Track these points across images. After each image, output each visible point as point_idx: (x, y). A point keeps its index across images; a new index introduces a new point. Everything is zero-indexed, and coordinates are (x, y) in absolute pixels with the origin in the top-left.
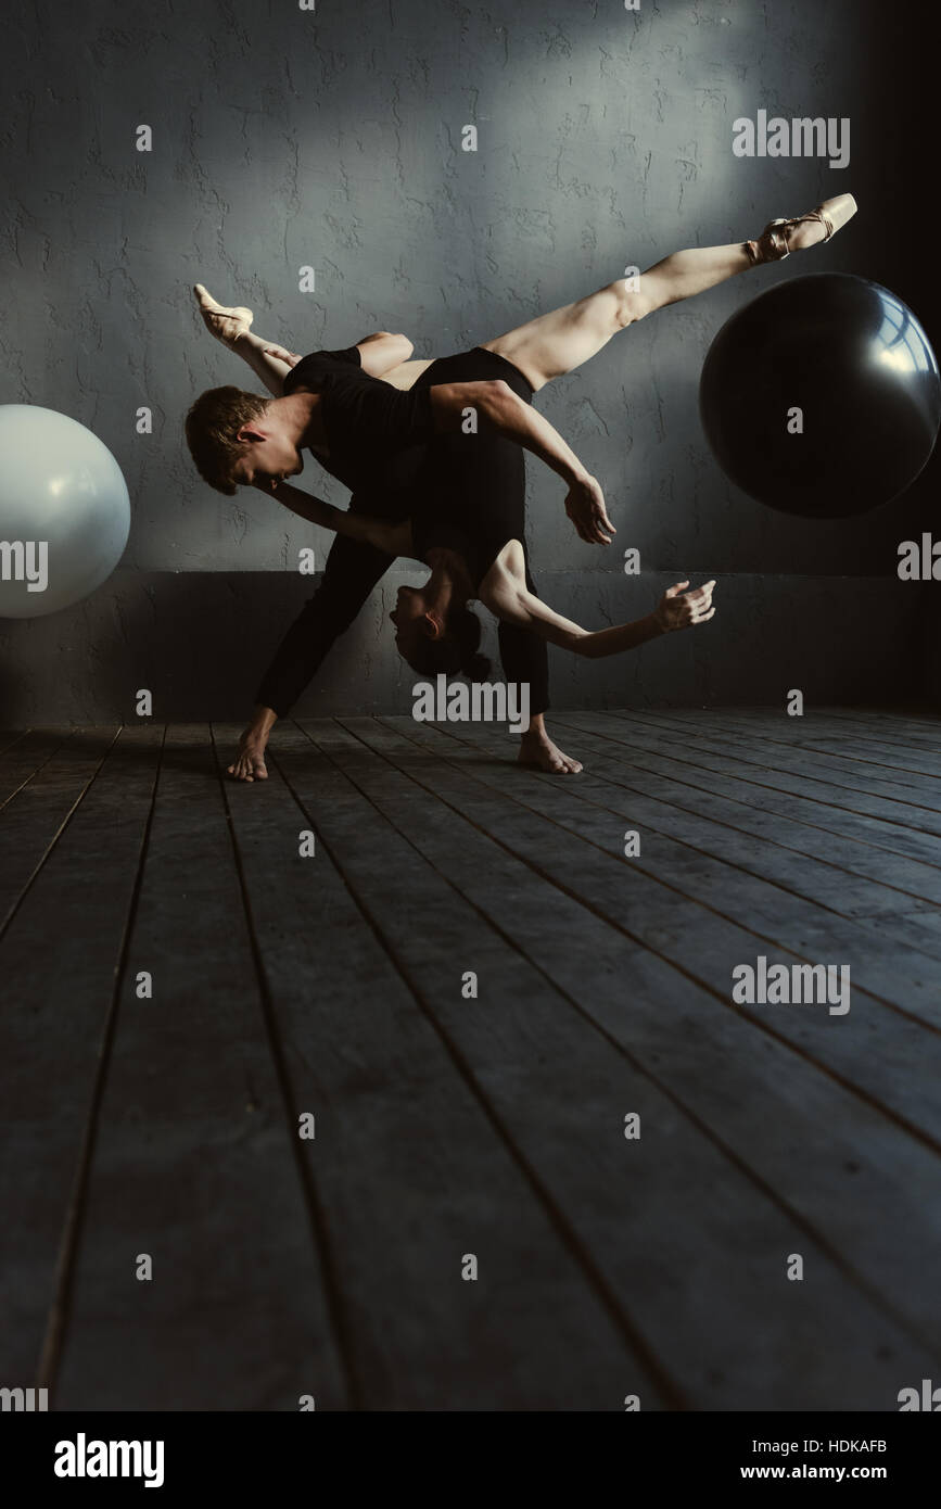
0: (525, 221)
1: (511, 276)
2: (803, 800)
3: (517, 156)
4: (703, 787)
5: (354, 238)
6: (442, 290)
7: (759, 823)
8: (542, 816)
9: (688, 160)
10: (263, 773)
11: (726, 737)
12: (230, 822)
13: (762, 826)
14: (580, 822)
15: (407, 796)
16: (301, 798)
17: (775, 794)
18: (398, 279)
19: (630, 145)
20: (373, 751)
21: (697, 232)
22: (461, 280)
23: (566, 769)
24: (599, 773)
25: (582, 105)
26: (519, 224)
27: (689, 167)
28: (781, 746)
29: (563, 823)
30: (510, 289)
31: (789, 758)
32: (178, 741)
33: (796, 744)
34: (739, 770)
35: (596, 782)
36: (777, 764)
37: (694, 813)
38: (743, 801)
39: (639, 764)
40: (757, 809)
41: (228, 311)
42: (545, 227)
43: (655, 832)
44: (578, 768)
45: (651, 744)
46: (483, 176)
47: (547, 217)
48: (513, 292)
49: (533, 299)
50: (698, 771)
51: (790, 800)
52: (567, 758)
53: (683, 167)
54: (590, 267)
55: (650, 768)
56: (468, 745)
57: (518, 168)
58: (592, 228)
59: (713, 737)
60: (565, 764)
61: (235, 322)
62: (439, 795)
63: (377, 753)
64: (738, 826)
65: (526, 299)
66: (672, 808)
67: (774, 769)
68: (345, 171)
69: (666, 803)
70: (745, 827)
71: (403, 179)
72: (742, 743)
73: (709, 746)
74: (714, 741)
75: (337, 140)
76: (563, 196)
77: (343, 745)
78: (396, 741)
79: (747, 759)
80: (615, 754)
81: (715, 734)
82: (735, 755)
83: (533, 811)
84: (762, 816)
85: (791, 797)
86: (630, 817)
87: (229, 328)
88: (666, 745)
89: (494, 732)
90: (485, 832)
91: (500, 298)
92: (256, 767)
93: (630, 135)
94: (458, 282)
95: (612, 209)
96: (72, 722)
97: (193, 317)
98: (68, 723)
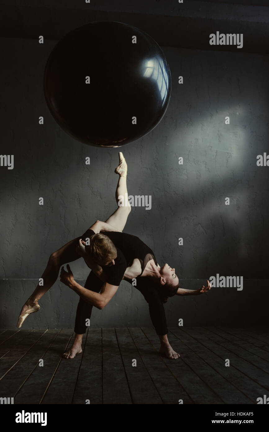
1: (175, 187)
9: (229, 152)
19: (210, 149)
23: (173, 357)
25: (195, 139)
27: (229, 154)
42: (184, 173)
46: (166, 160)
48: (175, 192)
52: (174, 353)
53: (227, 154)
54: (199, 184)
57: (176, 157)
58: (199, 173)
65: (179, 194)
71: (142, 162)
76: (190, 164)
91: (171, 194)
92: (71, 354)
93: (211, 146)
95: (205, 167)
96: (33, 327)
97: (79, 203)
98: (32, 328)
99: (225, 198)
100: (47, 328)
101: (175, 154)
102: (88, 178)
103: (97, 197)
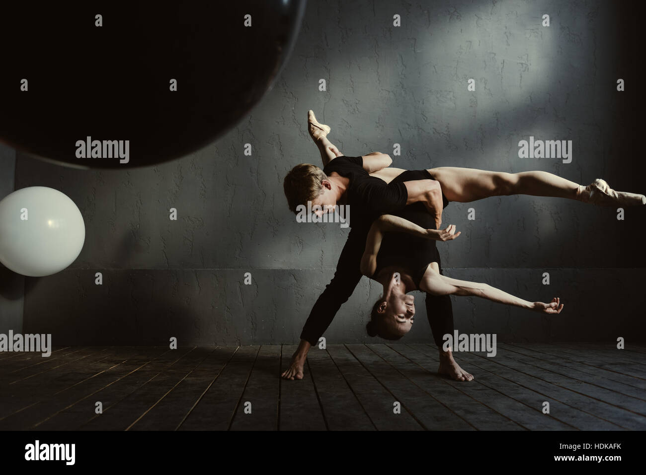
0: (440, 96)
1: (434, 122)
2: (601, 403)
3: (436, 67)
4: (542, 392)
5: (356, 109)
6: (399, 130)
7: (573, 417)
8: (447, 407)
9: (523, 62)
10: (301, 376)
11: (558, 361)
12: (280, 403)
13: (574, 418)
14: (467, 412)
15: (374, 391)
16: (319, 390)
17: (584, 398)
18: (377, 127)
19: (493, 57)
20: (362, 364)
21: (530, 96)
22: (409, 125)
23: (464, 378)
24: (482, 381)
25: (467, 41)
26: (437, 98)
27: (524, 66)
28: (591, 368)
29: (457, 412)
30: (434, 128)
31: (595, 375)
32: (265, 355)
33: (600, 366)
34: (564, 382)
35: (480, 387)
36: (587, 379)
37: (535, 409)
38: (565, 402)
39: (505, 376)
40: (572, 407)
41: (321, 126)
42: (450, 98)
43: (510, 420)
44: (471, 378)
45: (514, 364)
46: (419, 77)
47: (452, 93)
48: (435, 130)
49: (445, 133)
50: (540, 382)
51: (593, 403)
52: (465, 372)
53: (521, 66)
54: (475, 116)
55: (512, 379)
56: (412, 362)
57: (436, 72)
58: (475, 97)
59: (552, 361)
60: (463, 376)
61: (321, 131)
62: (392, 392)
63: (363, 365)
64: (559, 418)
65: (442, 133)
66: (522, 405)
67: (585, 382)
68: (352, 79)
69: (519, 402)
70: (564, 419)
71: (380, 81)
72: (567, 365)
73: (548, 367)
74: (552, 363)
75: (348, 66)
76: (460, 83)
77: (347, 360)
78: (375, 358)
79: (570, 375)
80: (492, 370)
81: (552, 359)
82: (564, 373)
83: (442, 403)
84: (575, 412)
85: (595, 401)
86: (496, 410)
87: (317, 132)
88: (524, 365)
89: (427, 354)
90: (413, 416)
91: (429, 133)
92: (298, 373)
93: (493, 53)
94: (407, 126)
95: (485, 88)
96: (216, 344)
97: (280, 149)
98: (214, 344)
99: (518, 142)
100: (237, 344)
101: (434, 66)
102: (293, 108)
103: (309, 140)
